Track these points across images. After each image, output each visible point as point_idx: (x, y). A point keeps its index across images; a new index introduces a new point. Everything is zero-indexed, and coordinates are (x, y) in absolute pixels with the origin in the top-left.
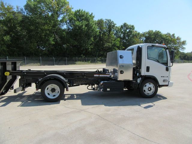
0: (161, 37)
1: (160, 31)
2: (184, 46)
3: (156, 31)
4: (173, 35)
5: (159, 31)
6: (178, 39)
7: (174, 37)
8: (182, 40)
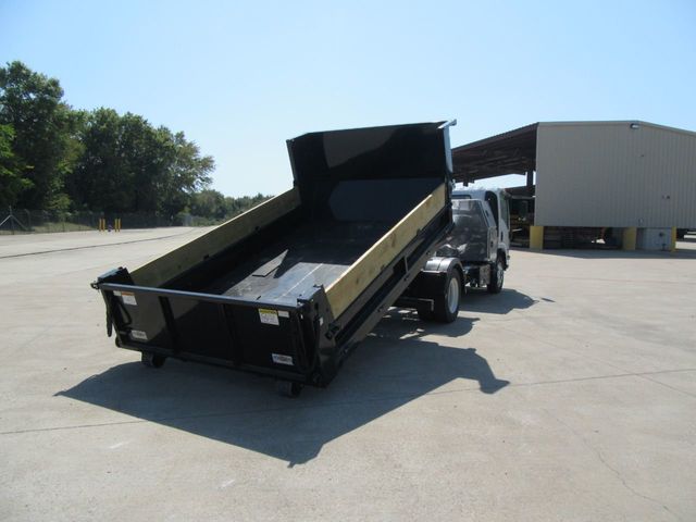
0: (149, 139)
1: (144, 118)
2: (209, 175)
3: (129, 113)
4: (180, 136)
5: (139, 117)
6: (192, 149)
7: (182, 142)
8: (202, 155)
